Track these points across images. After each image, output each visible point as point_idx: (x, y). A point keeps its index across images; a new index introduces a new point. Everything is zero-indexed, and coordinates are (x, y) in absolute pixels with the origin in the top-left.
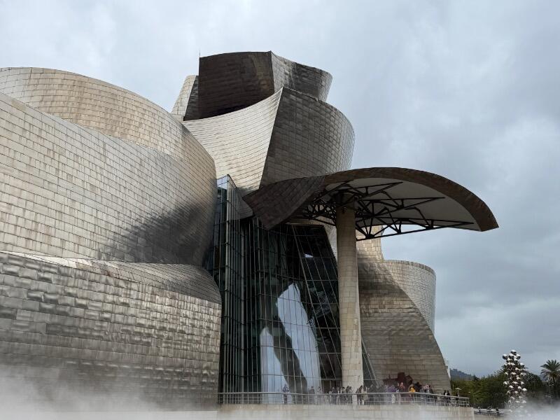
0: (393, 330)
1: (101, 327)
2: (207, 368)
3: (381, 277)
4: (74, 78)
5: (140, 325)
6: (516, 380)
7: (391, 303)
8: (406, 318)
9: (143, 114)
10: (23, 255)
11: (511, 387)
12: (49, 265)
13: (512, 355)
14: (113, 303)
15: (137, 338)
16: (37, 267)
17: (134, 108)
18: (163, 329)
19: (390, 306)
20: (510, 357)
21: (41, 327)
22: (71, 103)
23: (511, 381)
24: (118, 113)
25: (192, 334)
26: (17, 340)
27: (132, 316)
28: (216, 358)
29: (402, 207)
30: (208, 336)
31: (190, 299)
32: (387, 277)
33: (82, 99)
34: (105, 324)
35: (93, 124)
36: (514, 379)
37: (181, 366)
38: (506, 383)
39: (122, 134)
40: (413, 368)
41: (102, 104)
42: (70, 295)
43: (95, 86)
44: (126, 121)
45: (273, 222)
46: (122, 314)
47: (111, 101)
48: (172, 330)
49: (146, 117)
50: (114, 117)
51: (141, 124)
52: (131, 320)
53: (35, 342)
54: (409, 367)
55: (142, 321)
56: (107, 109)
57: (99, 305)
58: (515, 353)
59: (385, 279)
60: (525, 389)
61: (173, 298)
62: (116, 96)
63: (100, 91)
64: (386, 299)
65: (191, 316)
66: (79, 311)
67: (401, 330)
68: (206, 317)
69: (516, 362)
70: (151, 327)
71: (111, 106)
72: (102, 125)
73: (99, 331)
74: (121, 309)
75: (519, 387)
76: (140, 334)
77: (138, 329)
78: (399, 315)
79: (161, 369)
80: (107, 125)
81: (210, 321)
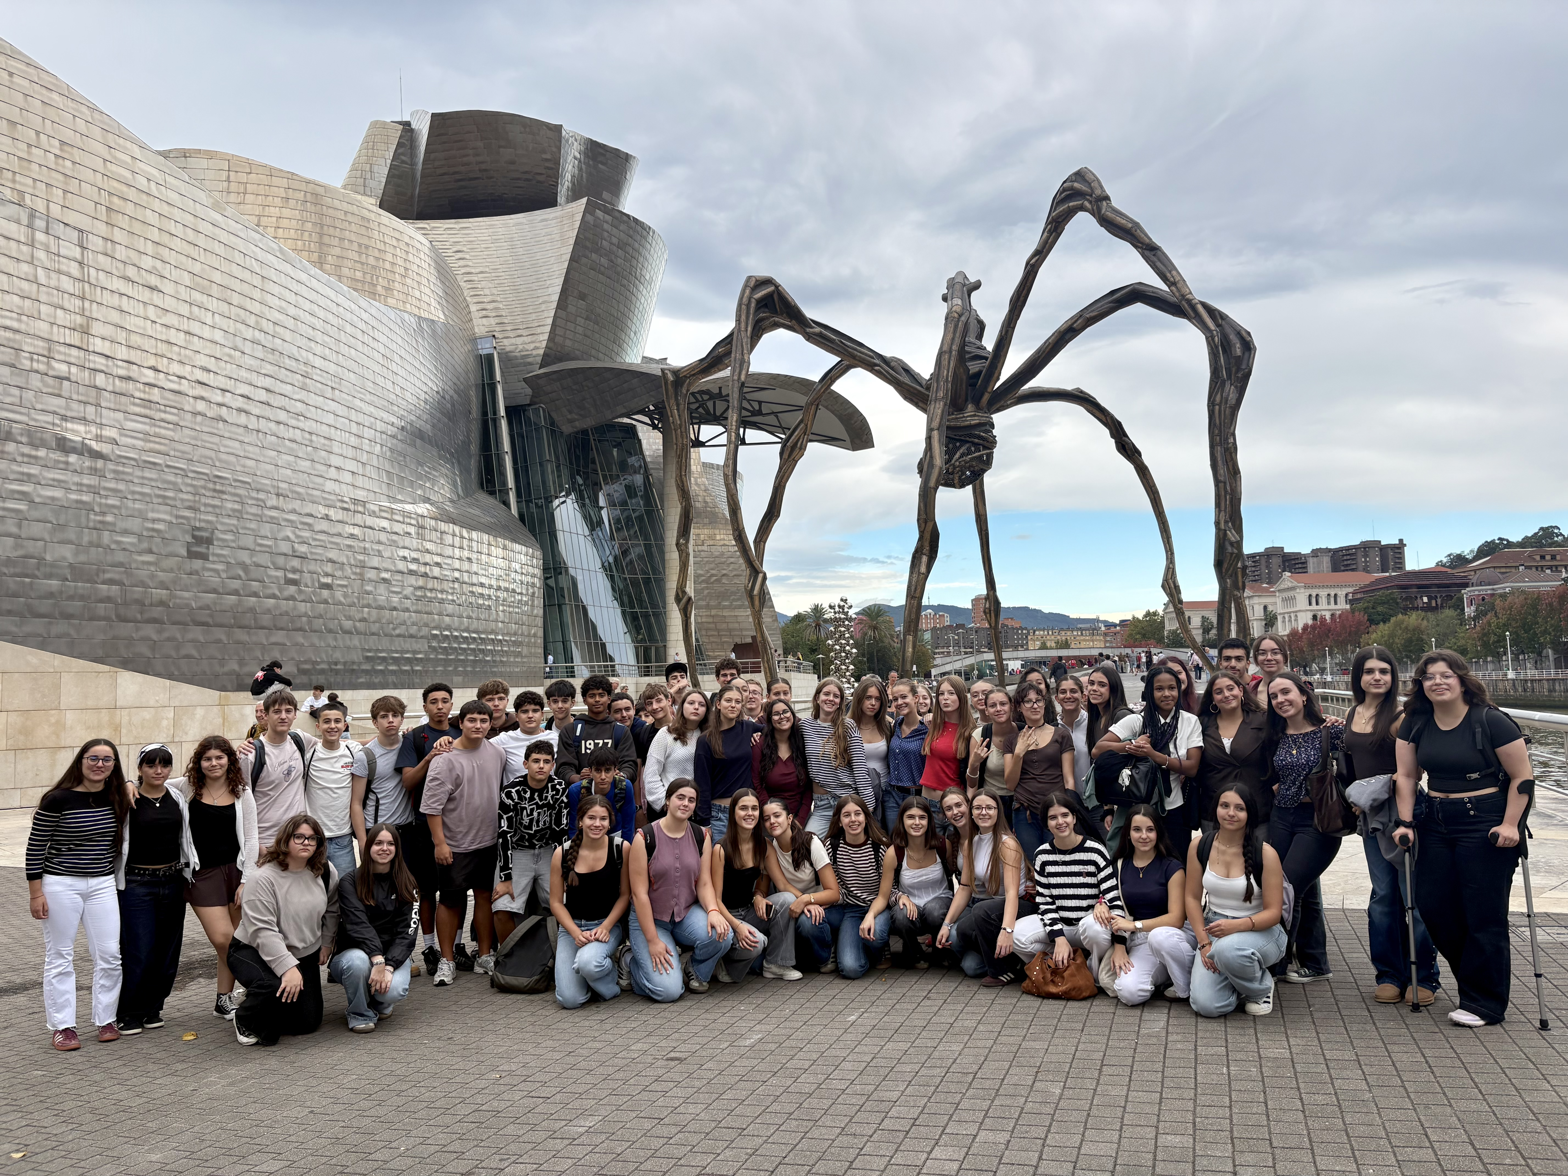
0: (713, 575)
1: (454, 588)
2: (535, 635)
3: (700, 499)
4: (303, 186)
5: (482, 585)
6: (845, 639)
7: (712, 537)
8: (732, 560)
9: (407, 252)
10: (388, 504)
11: (837, 647)
12: (408, 515)
13: (842, 604)
14: (460, 559)
15: (481, 601)
16: (401, 519)
17: (395, 243)
18: (499, 588)
19: (711, 542)
20: (839, 606)
21: (408, 591)
22: (306, 234)
23: (838, 640)
24: (376, 254)
25: (521, 594)
26: (395, 609)
27: (476, 573)
28: (540, 622)
29: (759, 413)
30: (534, 593)
31: (517, 547)
32: (708, 499)
33: (322, 226)
34: (456, 585)
35: (345, 271)
36: (842, 636)
37: (515, 634)
38: (830, 642)
39: (387, 289)
40: (736, 626)
41: (353, 237)
42: (428, 551)
43: (337, 203)
44: (388, 266)
45: (577, 424)
46: (467, 572)
47: (363, 231)
48: (506, 590)
49: (411, 258)
50: (371, 261)
51: (406, 269)
52: (475, 579)
53: (407, 610)
54: (731, 626)
55: (483, 580)
56: (360, 245)
57: (449, 561)
58: (845, 601)
59: (706, 502)
60: (854, 651)
61: (505, 548)
62: (368, 220)
63: (346, 213)
64: (706, 531)
65: (519, 570)
66: (436, 571)
67: (724, 575)
68: (531, 570)
69: (846, 614)
70: (490, 587)
71: (365, 241)
72: (359, 275)
73: (452, 594)
74: (466, 566)
75: (848, 648)
76: (482, 595)
77: (480, 590)
78: (722, 554)
79: (500, 637)
80: (365, 273)
81: (533, 576)
